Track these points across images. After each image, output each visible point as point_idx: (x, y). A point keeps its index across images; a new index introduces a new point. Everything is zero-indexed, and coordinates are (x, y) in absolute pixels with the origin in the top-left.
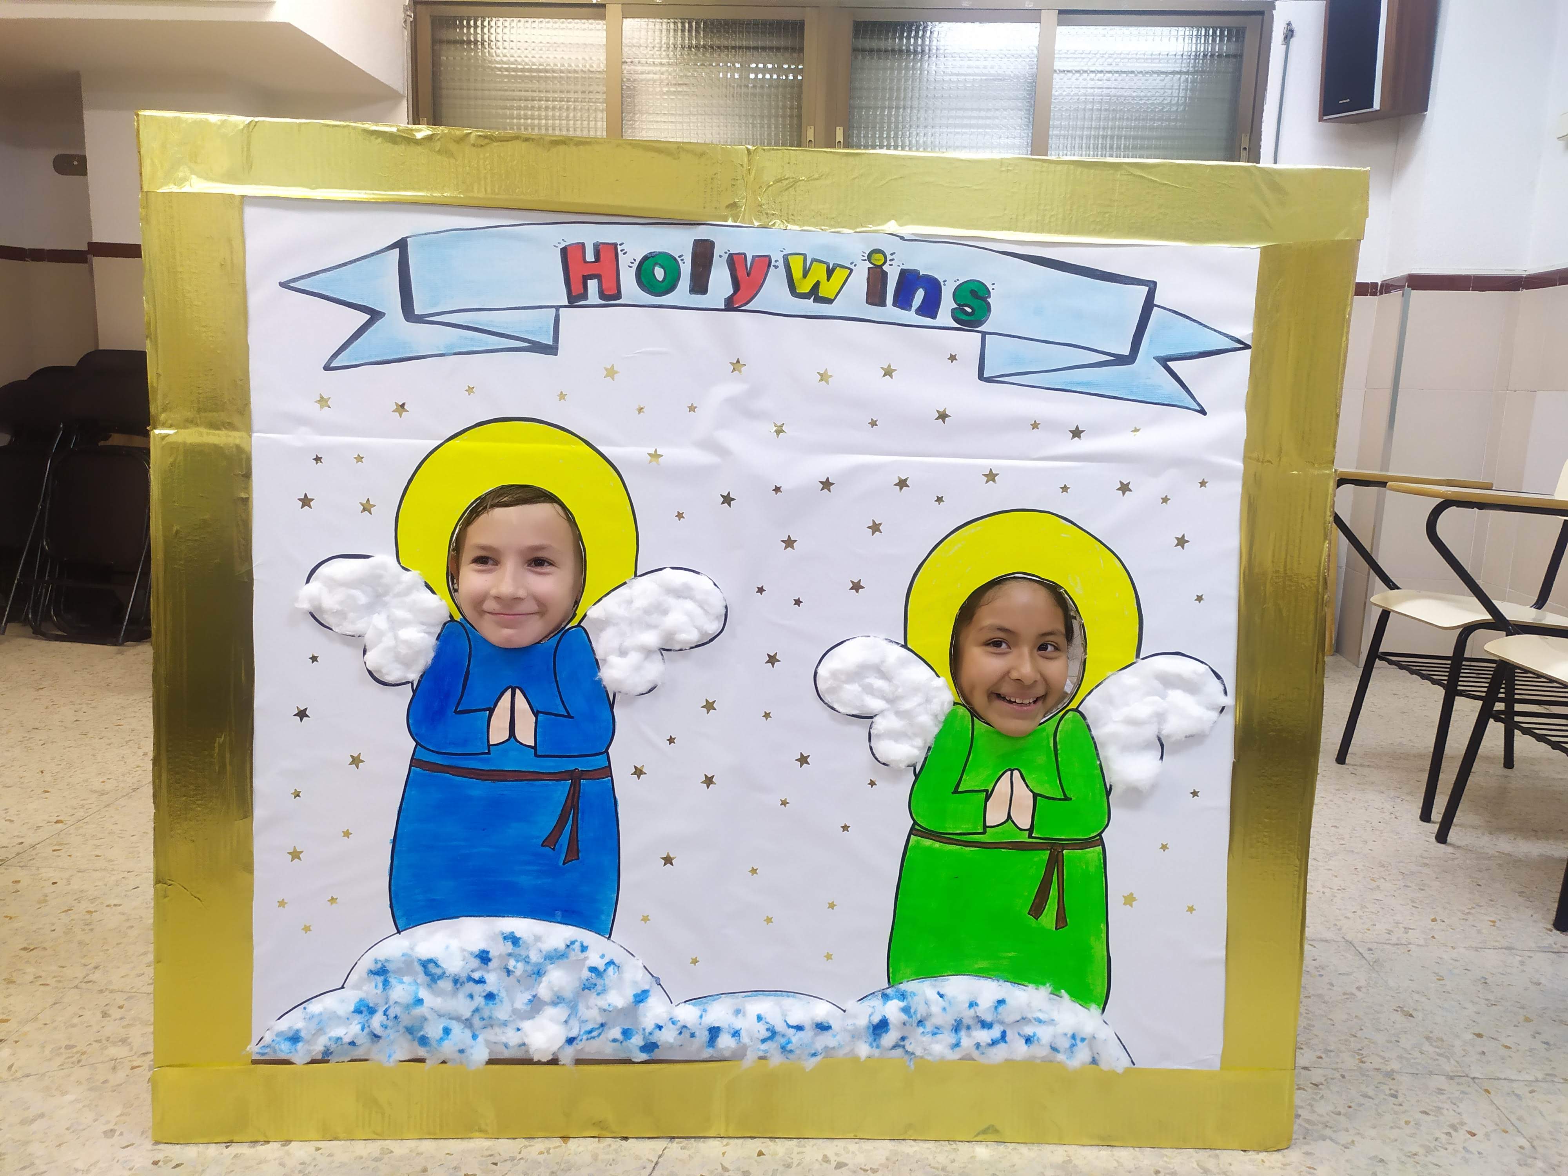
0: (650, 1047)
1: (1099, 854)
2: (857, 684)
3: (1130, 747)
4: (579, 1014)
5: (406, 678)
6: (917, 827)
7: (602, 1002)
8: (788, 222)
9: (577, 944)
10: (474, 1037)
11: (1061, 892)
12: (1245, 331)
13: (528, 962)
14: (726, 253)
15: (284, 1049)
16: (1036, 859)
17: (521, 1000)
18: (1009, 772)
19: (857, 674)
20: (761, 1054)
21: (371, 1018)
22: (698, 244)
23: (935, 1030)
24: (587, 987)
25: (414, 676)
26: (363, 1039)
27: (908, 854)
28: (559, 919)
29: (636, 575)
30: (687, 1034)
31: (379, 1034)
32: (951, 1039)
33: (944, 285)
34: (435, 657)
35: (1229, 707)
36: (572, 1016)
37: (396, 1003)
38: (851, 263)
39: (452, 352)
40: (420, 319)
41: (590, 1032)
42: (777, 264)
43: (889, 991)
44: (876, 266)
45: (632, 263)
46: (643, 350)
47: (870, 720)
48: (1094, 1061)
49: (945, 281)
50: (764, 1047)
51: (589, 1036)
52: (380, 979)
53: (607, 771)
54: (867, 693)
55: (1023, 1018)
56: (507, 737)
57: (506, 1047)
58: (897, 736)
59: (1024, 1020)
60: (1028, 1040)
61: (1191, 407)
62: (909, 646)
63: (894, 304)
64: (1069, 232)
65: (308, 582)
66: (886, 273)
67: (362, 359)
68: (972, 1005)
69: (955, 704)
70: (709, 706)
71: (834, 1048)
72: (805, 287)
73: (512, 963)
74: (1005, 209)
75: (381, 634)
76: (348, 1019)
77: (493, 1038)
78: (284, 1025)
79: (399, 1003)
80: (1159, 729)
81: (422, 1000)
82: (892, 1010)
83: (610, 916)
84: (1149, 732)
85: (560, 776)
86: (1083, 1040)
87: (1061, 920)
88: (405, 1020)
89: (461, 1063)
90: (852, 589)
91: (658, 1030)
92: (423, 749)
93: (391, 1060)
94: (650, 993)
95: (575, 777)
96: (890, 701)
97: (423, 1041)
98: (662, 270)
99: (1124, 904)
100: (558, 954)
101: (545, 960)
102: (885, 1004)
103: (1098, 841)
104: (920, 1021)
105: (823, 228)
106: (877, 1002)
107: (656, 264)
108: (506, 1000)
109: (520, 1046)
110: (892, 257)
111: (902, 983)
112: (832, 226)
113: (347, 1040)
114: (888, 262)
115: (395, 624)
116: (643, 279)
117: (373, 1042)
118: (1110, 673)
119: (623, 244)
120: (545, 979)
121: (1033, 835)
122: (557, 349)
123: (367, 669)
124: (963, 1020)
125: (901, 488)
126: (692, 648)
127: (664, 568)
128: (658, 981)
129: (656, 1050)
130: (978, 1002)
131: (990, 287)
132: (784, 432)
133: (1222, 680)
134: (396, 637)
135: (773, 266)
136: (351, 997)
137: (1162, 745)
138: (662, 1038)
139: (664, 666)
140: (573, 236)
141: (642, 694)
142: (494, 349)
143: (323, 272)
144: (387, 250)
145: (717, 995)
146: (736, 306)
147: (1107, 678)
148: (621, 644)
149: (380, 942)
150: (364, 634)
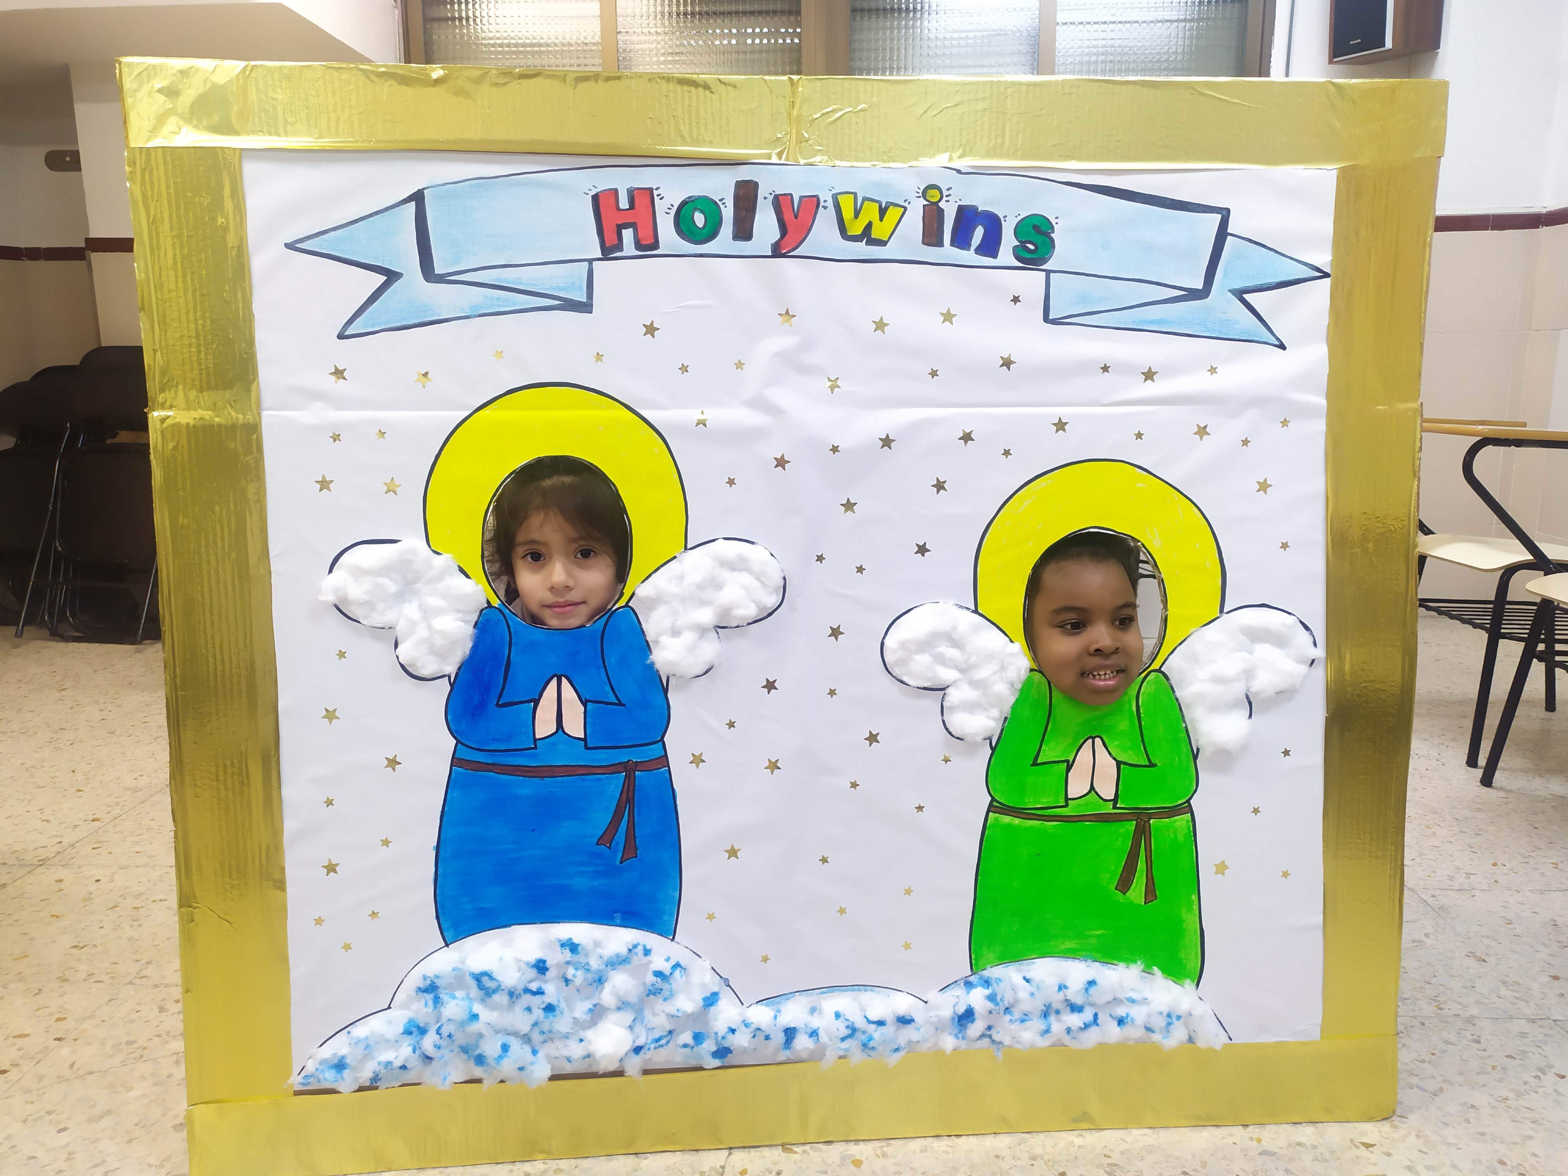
0: (722, 1052)
1: (1187, 821)
2: (927, 654)
3: (1218, 707)
4: (645, 1021)
5: (442, 671)
6: (995, 804)
7: (670, 1008)
8: (836, 158)
9: (640, 948)
10: (534, 1052)
11: (1149, 864)
12: (1323, 259)
13: (588, 970)
14: (771, 194)
15: (329, 1078)
16: (1121, 831)
17: (581, 1009)
18: (1091, 740)
19: (926, 644)
20: (841, 1053)
21: (422, 1039)
22: (740, 185)
23: (1024, 1017)
24: (653, 992)
26: (414, 1062)
27: (987, 832)
28: (618, 922)
29: (686, 548)
30: (761, 1037)
31: (430, 1056)
32: (1040, 1025)
33: (1005, 221)
34: (472, 647)
35: (1319, 659)
36: (638, 1022)
37: (449, 1020)
38: (905, 201)
39: (477, 313)
40: (441, 279)
41: (658, 1040)
42: (825, 204)
43: (972, 979)
44: (932, 203)
45: (669, 209)
46: (684, 304)
47: (943, 692)
49: (1005, 217)
50: (844, 1045)
51: (657, 1044)
52: (429, 997)
53: (664, 760)
54: (938, 664)
55: (1115, 999)
56: (554, 730)
57: (571, 1062)
58: (971, 707)
59: (1117, 1001)
60: (1121, 1022)
61: (1270, 342)
62: (980, 611)
63: (952, 244)
65: (330, 571)
66: (942, 210)
67: (379, 324)
68: (1062, 987)
69: (1032, 670)
70: (770, 686)
71: (918, 1042)
72: (856, 229)
73: (570, 972)
74: (1068, 136)
75: (413, 624)
76: (397, 1041)
77: (555, 1053)
78: (327, 1052)
79: (453, 1020)
80: (1247, 686)
81: (478, 1015)
82: (977, 998)
83: (672, 915)
84: (1238, 690)
85: (613, 769)
86: (1179, 1017)
87: (1150, 894)
88: (460, 1039)
89: (521, 1081)
90: (917, 552)
91: (731, 1034)
93: (447, 1083)
94: (721, 996)
95: (629, 768)
96: (962, 671)
97: (480, 1060)
98: (702, 215)
99: (1216, 873)
100: (620, 959)
101: (607, 966)
102: (968, 993)
103: (1186, 808)
104: (1007, 1009)
105: (874, 163)
106: (959, 991)
107: (696, 209)
108: (566, 1011)
109: (584, 1058)
110: (948, 193)
112: (883, 161)
113: (398, 1063)
114: (945, 198)
115: (428, 613)
116: (681, 227)
117: (425, 1063)
118: (1194, 630)
119: (659, 188)
120: (608, 987)
122: (592, 306)
123: (400, 663)
124: (1053, 1005)
125: (966, 442)
126: (749, 624)
127: (717, 539)
128: (727, 983)
129: (730, 1055)
130: (1067, 984)
131: (1053, 222)
132: (839, 387)
133: (1311, 631)
134: (430, 627)
135: (823, 207)
136: (399, 1017)
137: (1250, 703)
138: (735, 1043)
139: (720, 645)
140: (604, 181)
141: (698, 676)
142: (523, 309)
143: (332, 231)
144: (402, 205)
145: (792, 993)
146: (784, 251)
147: (1190, 635)
148: (673, 623)
149: (427, 956)
150: (395, 625)
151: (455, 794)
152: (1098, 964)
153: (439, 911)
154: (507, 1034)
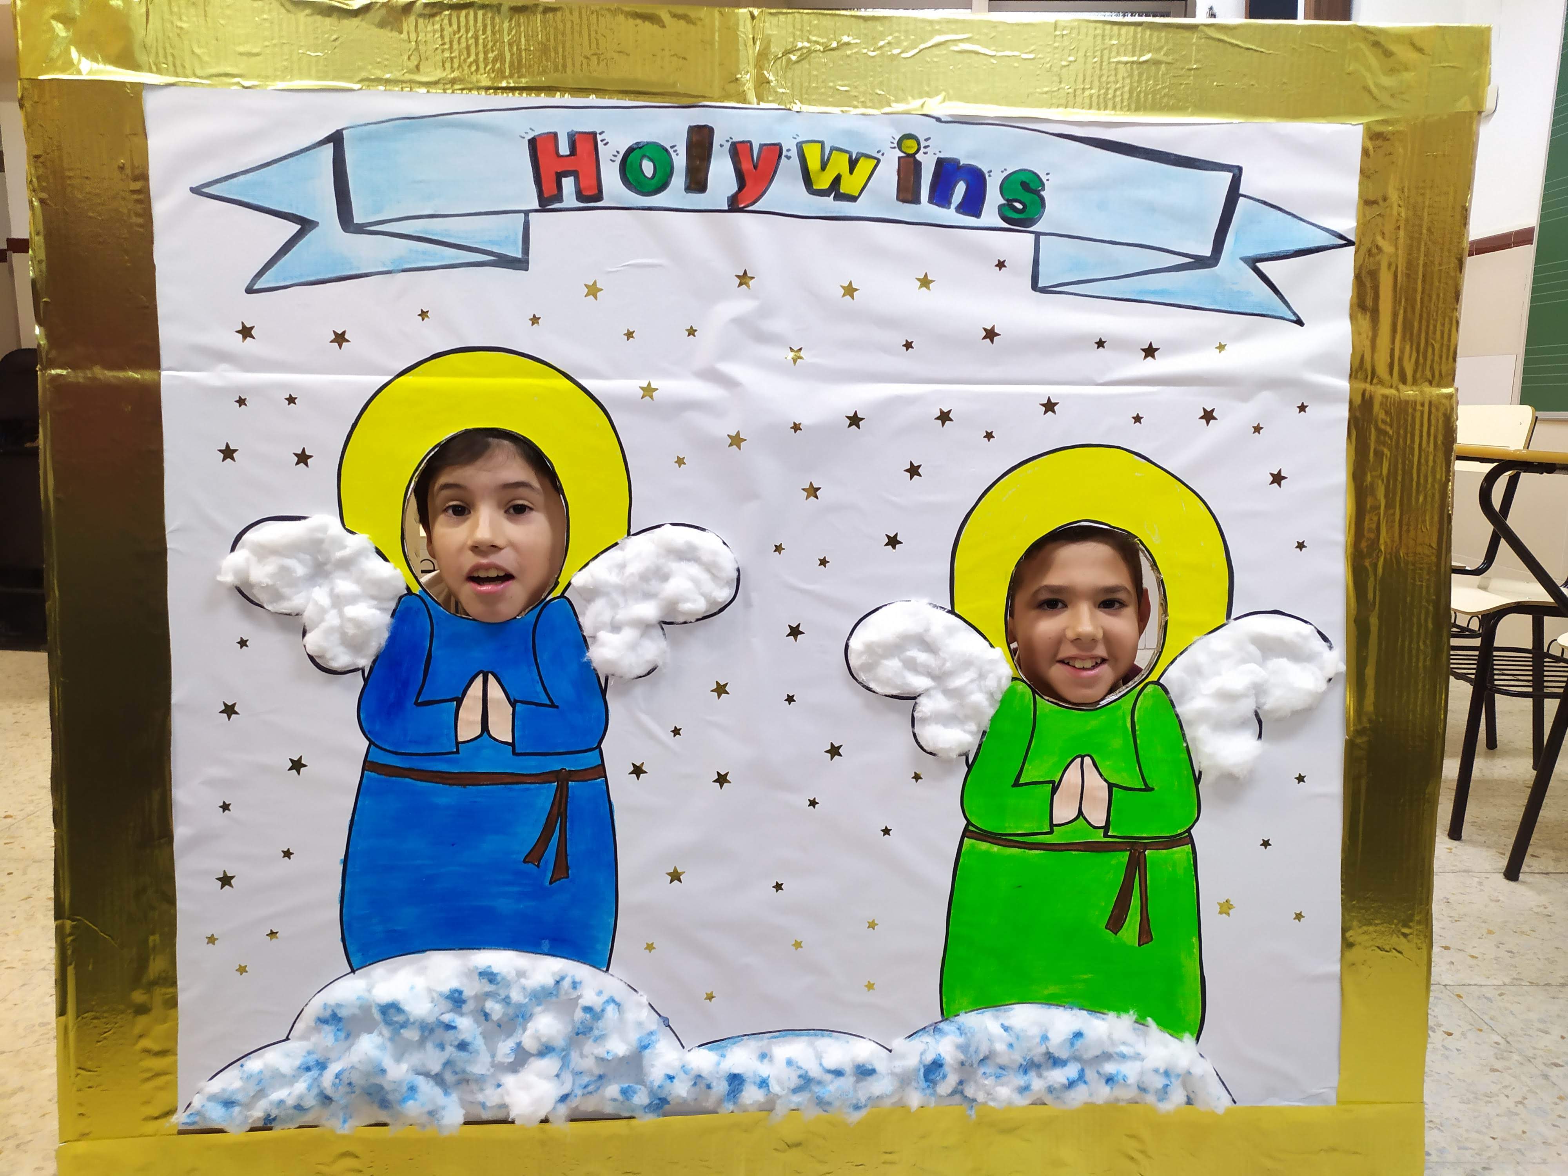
1: (1188, 853)
3: (1221, 725)
5: (355, 664)
8: (801, 103)
12: (1347, 225)
14: (728, 141)
16: (1113, 862)
18: (1079, 759)
22: (694, 130)
25: (365, 662)
29: (629, 534)
33: (990, 176)
35: (1339, 676)
38: (878, 152)
39: (400, 268)
40: (360, 229)
42: (789, 154)
44: (908, 155)
45: (614, 156)
46: (631, 262)
47: (913, 701)
49: (990, 171)
53: (600, 770)
56: (479, 732)
61: (1287, 317)
62: (956, 611)
63: (931, 201)
64: (1137, 109)
65: (232, 550)
66: (920, 163)
67: (292, 278)
69: (1014, 679)
70: (721, 690)
72: (823, 182)
74: (1060, 82)
75: (323, 611)
80: (1257, 702)
84: (1247, 707)
85: (544, 778)
87: (1145, 934)
89: (432, 1126)
90: (886, 545)
92: (377, 750)
95: (562, 778)
98: (651, 164)
99: (1221, 913)
103: (1186, 839)
105: (845, 109)
107: (644, 156)
110: (926, 144)
111: (958, 1015)
112: (855, 107)
114: (922, 150)
115: (340, 599)
116: (628, 176)
118: (1197, 637)
119: (603, 132)
121: (1109, 834)
122: (528, 263)
123: (309, 655)
125: (943, 422)
126: (698, 620)
127: (663, 525)
131: (1044, 178)
132: (801, 358)
133: (1331, 643)
134: (341, 614)
135: (785, 157)
137: (1260, 722)
139: (665, 643)
140: (542, 124)
141: (640, 677)
142: (451, 265)
143: (242, 174)
144: (319, 146)
145: (739, 1036)
146: (742, 206)
147: (1193, 643)
148: (613, 617)
149: (331, 983)
150: (304, 611)
151: (365, 801)
152: (1085, 1012)
153: (345, 931)
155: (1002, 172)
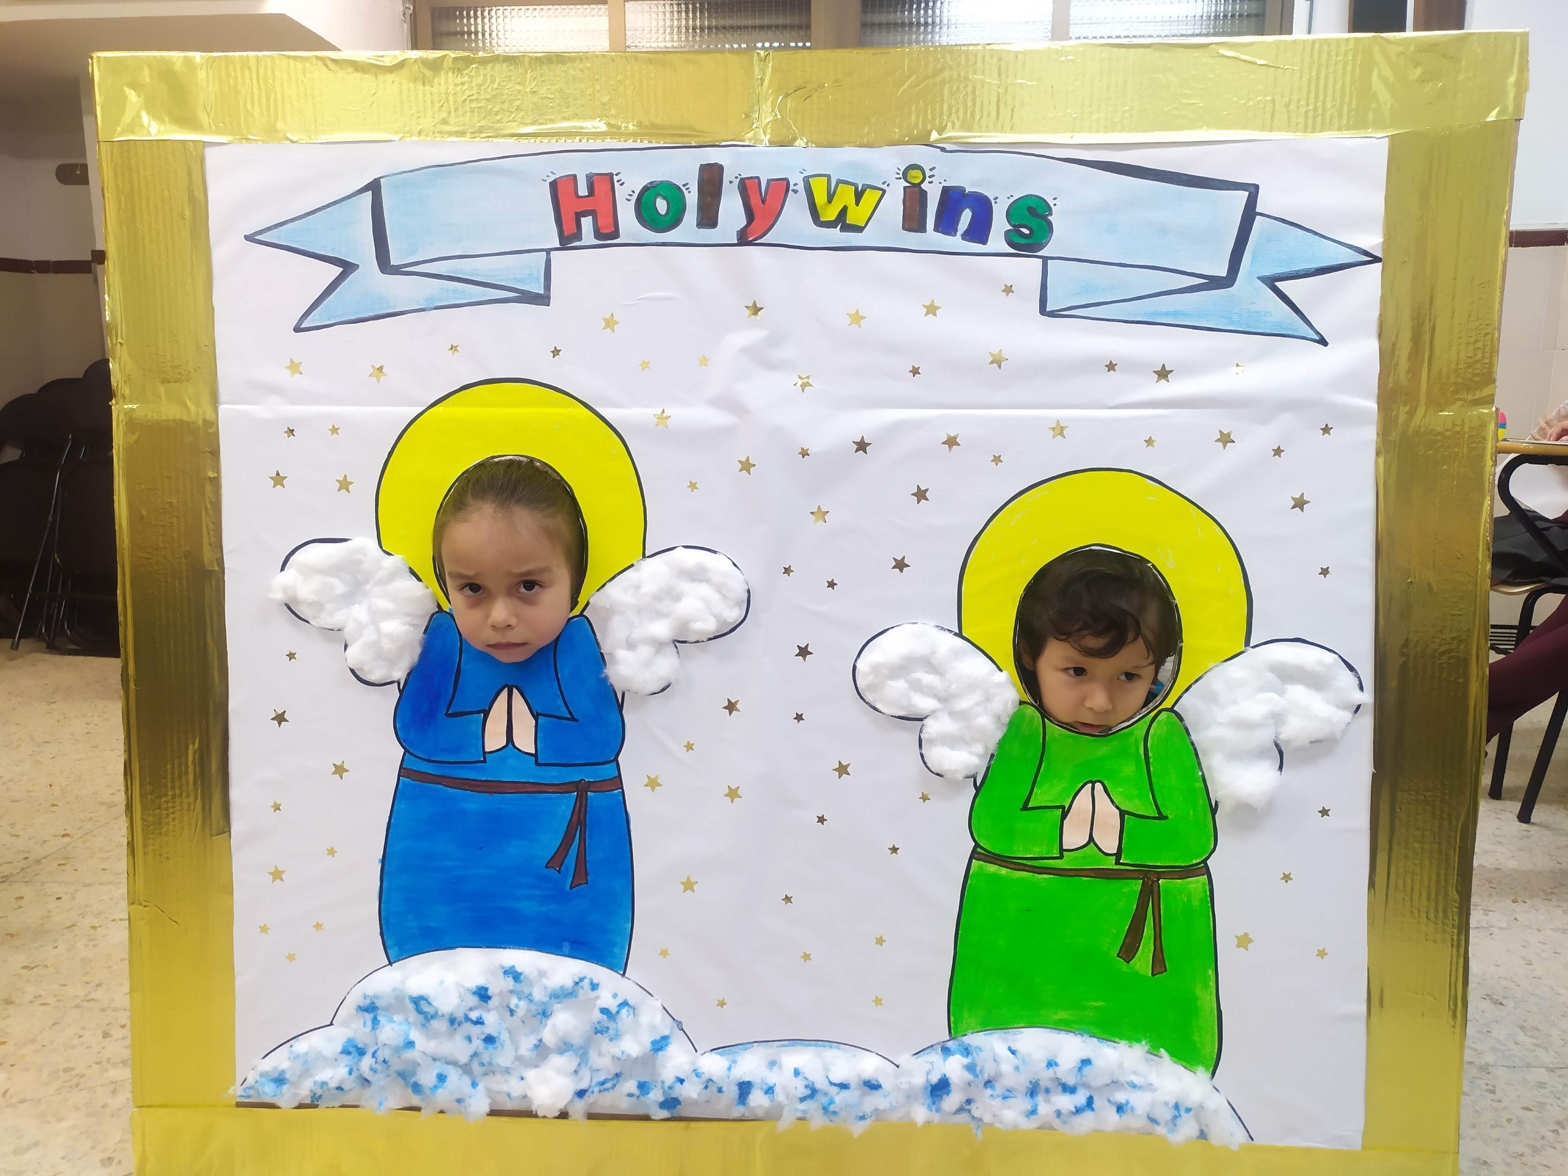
0: (670, 1103)
1: (1203, 884)
2: (902, 681)
3: (1237, 755)
4: (591, 1062)
5: (391, 676)
6: (979, 850)
7: (614, 1049)
9: (586, 983)
10: (474, 1085)
11: (1158, 930)
12: (1372, 241)
13: (531, 1001)
14: (736, 178)
15: (269, 1092)
17: (526, 1045)
18: (1090, 785)
19: (903, 668)
20: (799, 1115)
21: (360, 1060)
22: (705, 169)
23: (1007, 1093)
24: (600, 1030)
26: (352, 1084)
27: (969, 882)
28: (567, 951)
29: (644, 556)
30: (713, 1088)
31: (370, 1079)
33: (996, 203)
34: (422, 653)
35: (1366, 704)
36: (583, 1065)
37: (385, 1045)
38: (884, 183)
39: (433, 306)
40: (397, 270)
41: (603, 1083)
42: (796, 188)
43: (950, 1044)
44: (914, 185)
45: (630, 195)
46: (648, 295)
47: (920, 723)
48: (1203, 1135)
49: (996, 198)
50: (802, 1106)
51: (602, 1088)
52: (369, 1017)
53: (617, 782)
54: (916, 691)
55: (1113, 1082)
56: (504, 743)
57: (510, 1098)
58: (952, 741)
59: (1115, 1084)
60: (1120, 1109)
61: (1309, 337)
62: (964, 634)
63: (936, 229)
65: (283, 569)
66: (925, 192)
67: (335, 317)
68: (1051, 1064)
69: (1021, 703)
70: (731, 707)
71: (885, 1110)
72: (831, 214)
73: (514, 1001)
75: (361, 627)
76: (336, 1060)
77: (496, 1087)
78: (270, 1064)
79: (388, 1045)
80: (1276, 732)
81: (414, 1042)
82: (954, 1067)
83: (623, 948)
84: (1265, 736)
85: (564, 788)
86: (1188, 1110)
87: (1159, 964)
88: (396, 1065)
89: (459, 1114)
90: (894, 567)
91: (679, 1084)
92: (412, 757)
93: (382, 1108)
94: (672, 1040)
95: (581, 788)
96: (942, 700)
97: (416, 1088)
98: (665, 201)
99: (1238, 946)
100: (566, 992)
101: (551, 998)
102: (945, 1060)
104: (988, 1082)
106: (935, 1057)
107: (658, 195)
108: (508, 1044)
109: (522, 1097)
110: (931, 173)
111: (966, 1035)
113: (333, 1084)
114: (928, 179)
115: (377, 616)
116: (643, 214)
117: (363, 1085)
118: (1211, 665)
119: (620, 173)
120: (550, 1022)
121: (1121, 861)
122: (550, 299)
123: (350, 668)
124: (1040, 1083)
125: (951, 447)
126: (710, 639)
127: (676, 547)
128: (679, 1026)
129: (678, 1106)
130: (1057, 1061)
131: (1051, 203)
132: (810, 385)
133: (1357, 673)
134: (378, 631)
135: (792, 190)
136: (339, 1035)
137: (1280, 753)
138: (683, 1093)
139: (678, 661)
140: (562, 167)
141: (655, 693)
142: (478, 302)
143: (290, 222)
144: (359, 194)
145: (749, 1043)
146: (751, 239)
147: (1209, 671)
148: (629, 635)
149: (371, 974)
150: (344, 627)
151: (402, 806)
152: (1095, 1040)
153: (384, 928)
154: (447, 1063)
155: (1009, 198)
